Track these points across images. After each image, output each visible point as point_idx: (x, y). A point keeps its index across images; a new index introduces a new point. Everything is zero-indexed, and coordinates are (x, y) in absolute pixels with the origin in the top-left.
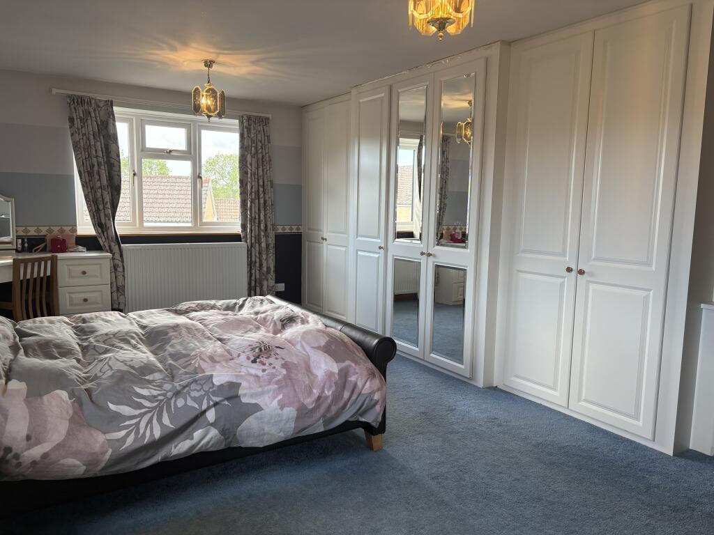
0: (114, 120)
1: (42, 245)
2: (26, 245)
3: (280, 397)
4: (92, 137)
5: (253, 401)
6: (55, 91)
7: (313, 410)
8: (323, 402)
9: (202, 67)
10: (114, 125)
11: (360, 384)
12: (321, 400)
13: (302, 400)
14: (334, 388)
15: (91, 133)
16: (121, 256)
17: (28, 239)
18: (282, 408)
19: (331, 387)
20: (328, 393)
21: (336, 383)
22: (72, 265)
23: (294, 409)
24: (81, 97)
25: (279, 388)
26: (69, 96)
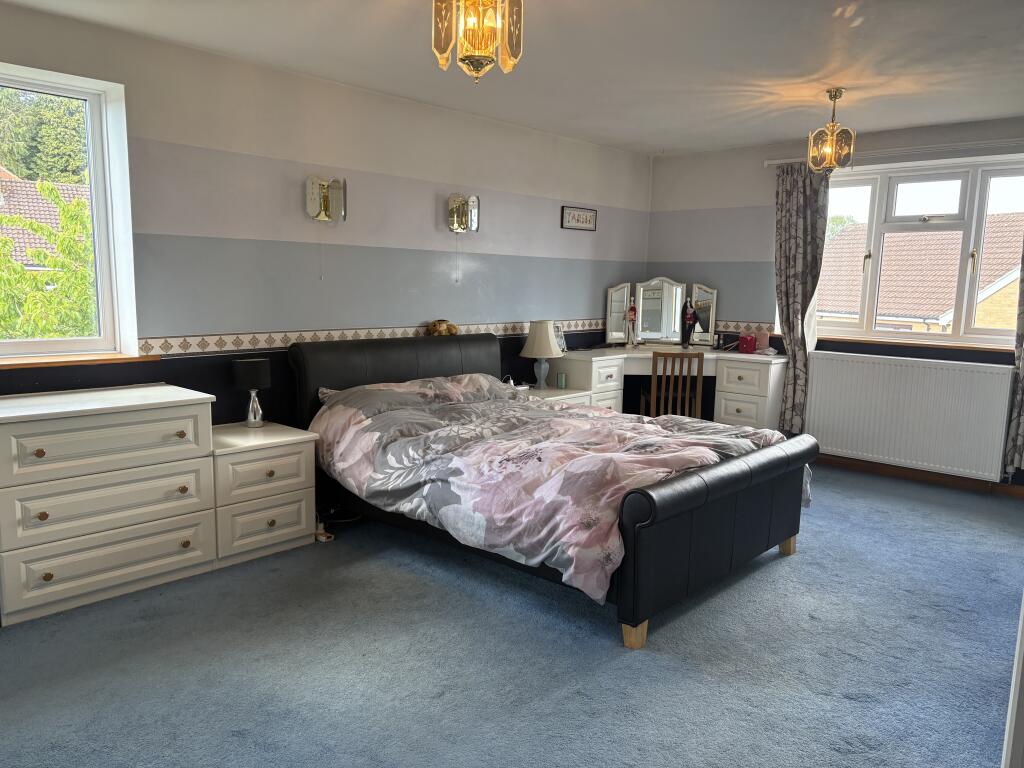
0: (827, 187)
1: (735, 344)
2: (721, 342)
3: (478, 499)
4: (794, 213)
5: (458, 492)
6: (766, 163)
7: (501, 529)
8: (516, 527)
9: (826, 99)
10: (826, 193)
11: (562, 528)
12: (514, 523)
13: (493, 511)
14: (531, 518)
15: (795, 208)
16: (806, 365)
17: (724, 336)
18: (474, 511)
19: (530, 514)
20: (524, 520)
21: (537, 513)
22: (732, 368)
23: (484, 519)
24: (791, 166)
25: (482, 490)
26: (779, 167)
